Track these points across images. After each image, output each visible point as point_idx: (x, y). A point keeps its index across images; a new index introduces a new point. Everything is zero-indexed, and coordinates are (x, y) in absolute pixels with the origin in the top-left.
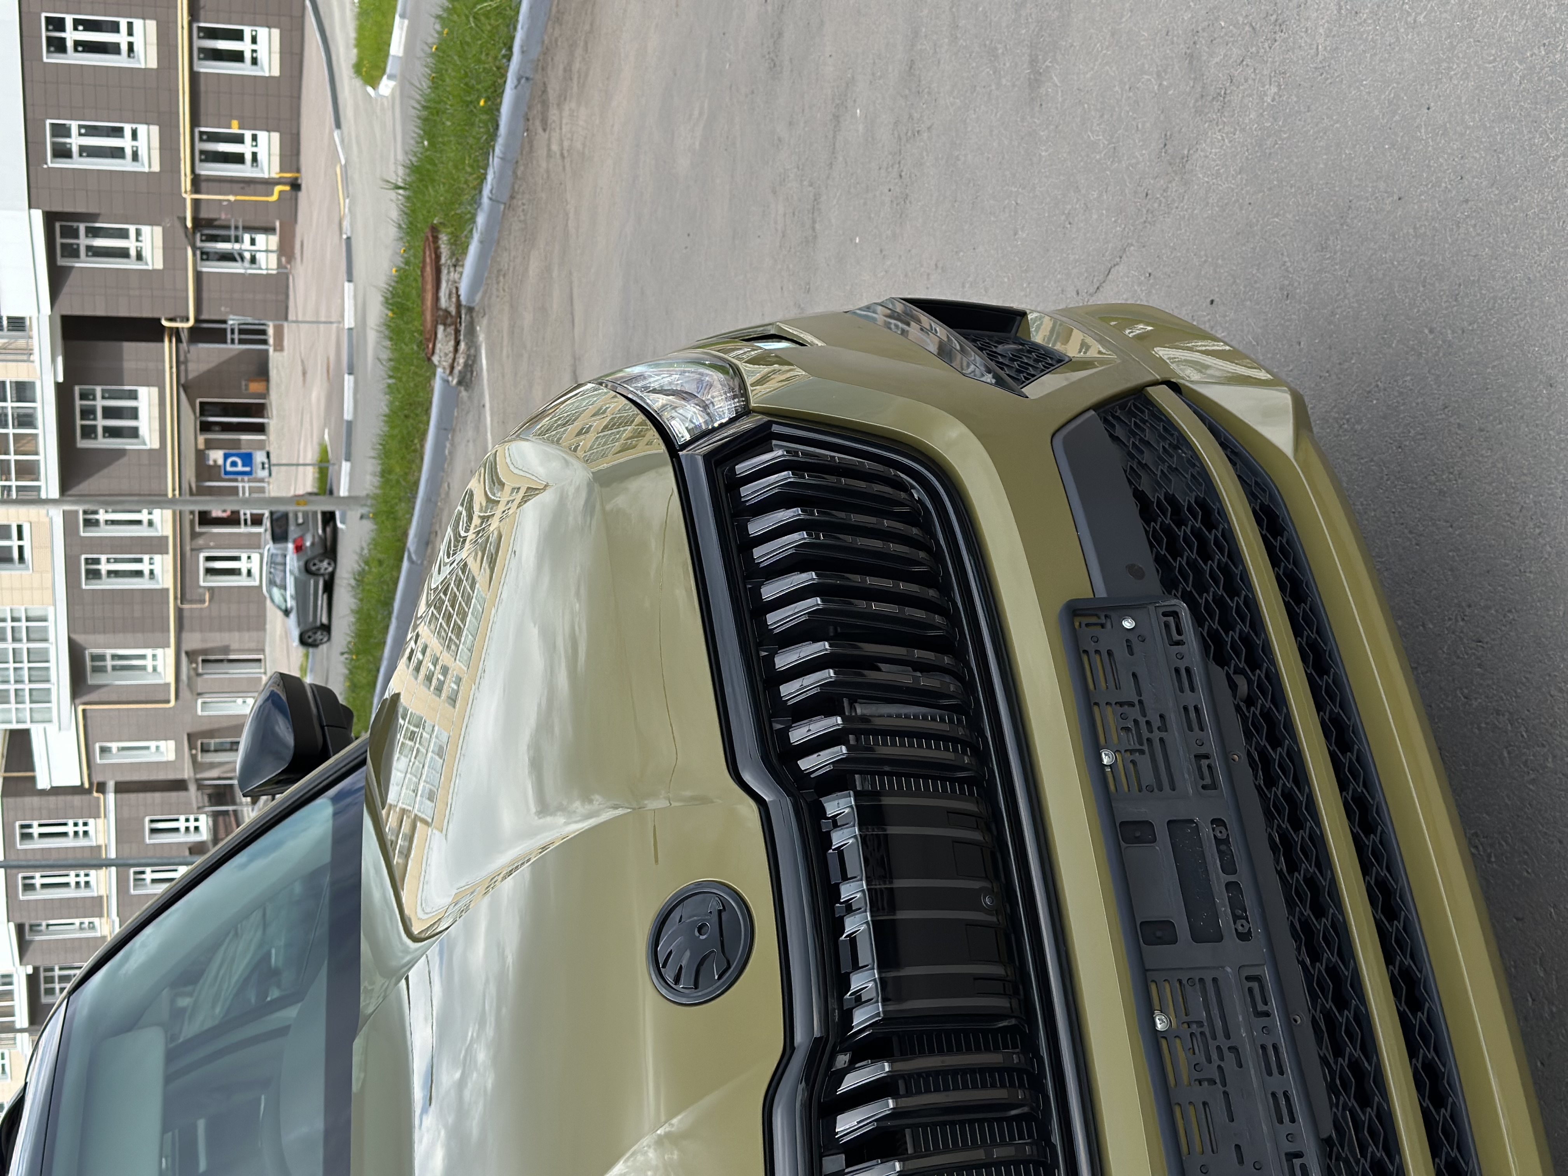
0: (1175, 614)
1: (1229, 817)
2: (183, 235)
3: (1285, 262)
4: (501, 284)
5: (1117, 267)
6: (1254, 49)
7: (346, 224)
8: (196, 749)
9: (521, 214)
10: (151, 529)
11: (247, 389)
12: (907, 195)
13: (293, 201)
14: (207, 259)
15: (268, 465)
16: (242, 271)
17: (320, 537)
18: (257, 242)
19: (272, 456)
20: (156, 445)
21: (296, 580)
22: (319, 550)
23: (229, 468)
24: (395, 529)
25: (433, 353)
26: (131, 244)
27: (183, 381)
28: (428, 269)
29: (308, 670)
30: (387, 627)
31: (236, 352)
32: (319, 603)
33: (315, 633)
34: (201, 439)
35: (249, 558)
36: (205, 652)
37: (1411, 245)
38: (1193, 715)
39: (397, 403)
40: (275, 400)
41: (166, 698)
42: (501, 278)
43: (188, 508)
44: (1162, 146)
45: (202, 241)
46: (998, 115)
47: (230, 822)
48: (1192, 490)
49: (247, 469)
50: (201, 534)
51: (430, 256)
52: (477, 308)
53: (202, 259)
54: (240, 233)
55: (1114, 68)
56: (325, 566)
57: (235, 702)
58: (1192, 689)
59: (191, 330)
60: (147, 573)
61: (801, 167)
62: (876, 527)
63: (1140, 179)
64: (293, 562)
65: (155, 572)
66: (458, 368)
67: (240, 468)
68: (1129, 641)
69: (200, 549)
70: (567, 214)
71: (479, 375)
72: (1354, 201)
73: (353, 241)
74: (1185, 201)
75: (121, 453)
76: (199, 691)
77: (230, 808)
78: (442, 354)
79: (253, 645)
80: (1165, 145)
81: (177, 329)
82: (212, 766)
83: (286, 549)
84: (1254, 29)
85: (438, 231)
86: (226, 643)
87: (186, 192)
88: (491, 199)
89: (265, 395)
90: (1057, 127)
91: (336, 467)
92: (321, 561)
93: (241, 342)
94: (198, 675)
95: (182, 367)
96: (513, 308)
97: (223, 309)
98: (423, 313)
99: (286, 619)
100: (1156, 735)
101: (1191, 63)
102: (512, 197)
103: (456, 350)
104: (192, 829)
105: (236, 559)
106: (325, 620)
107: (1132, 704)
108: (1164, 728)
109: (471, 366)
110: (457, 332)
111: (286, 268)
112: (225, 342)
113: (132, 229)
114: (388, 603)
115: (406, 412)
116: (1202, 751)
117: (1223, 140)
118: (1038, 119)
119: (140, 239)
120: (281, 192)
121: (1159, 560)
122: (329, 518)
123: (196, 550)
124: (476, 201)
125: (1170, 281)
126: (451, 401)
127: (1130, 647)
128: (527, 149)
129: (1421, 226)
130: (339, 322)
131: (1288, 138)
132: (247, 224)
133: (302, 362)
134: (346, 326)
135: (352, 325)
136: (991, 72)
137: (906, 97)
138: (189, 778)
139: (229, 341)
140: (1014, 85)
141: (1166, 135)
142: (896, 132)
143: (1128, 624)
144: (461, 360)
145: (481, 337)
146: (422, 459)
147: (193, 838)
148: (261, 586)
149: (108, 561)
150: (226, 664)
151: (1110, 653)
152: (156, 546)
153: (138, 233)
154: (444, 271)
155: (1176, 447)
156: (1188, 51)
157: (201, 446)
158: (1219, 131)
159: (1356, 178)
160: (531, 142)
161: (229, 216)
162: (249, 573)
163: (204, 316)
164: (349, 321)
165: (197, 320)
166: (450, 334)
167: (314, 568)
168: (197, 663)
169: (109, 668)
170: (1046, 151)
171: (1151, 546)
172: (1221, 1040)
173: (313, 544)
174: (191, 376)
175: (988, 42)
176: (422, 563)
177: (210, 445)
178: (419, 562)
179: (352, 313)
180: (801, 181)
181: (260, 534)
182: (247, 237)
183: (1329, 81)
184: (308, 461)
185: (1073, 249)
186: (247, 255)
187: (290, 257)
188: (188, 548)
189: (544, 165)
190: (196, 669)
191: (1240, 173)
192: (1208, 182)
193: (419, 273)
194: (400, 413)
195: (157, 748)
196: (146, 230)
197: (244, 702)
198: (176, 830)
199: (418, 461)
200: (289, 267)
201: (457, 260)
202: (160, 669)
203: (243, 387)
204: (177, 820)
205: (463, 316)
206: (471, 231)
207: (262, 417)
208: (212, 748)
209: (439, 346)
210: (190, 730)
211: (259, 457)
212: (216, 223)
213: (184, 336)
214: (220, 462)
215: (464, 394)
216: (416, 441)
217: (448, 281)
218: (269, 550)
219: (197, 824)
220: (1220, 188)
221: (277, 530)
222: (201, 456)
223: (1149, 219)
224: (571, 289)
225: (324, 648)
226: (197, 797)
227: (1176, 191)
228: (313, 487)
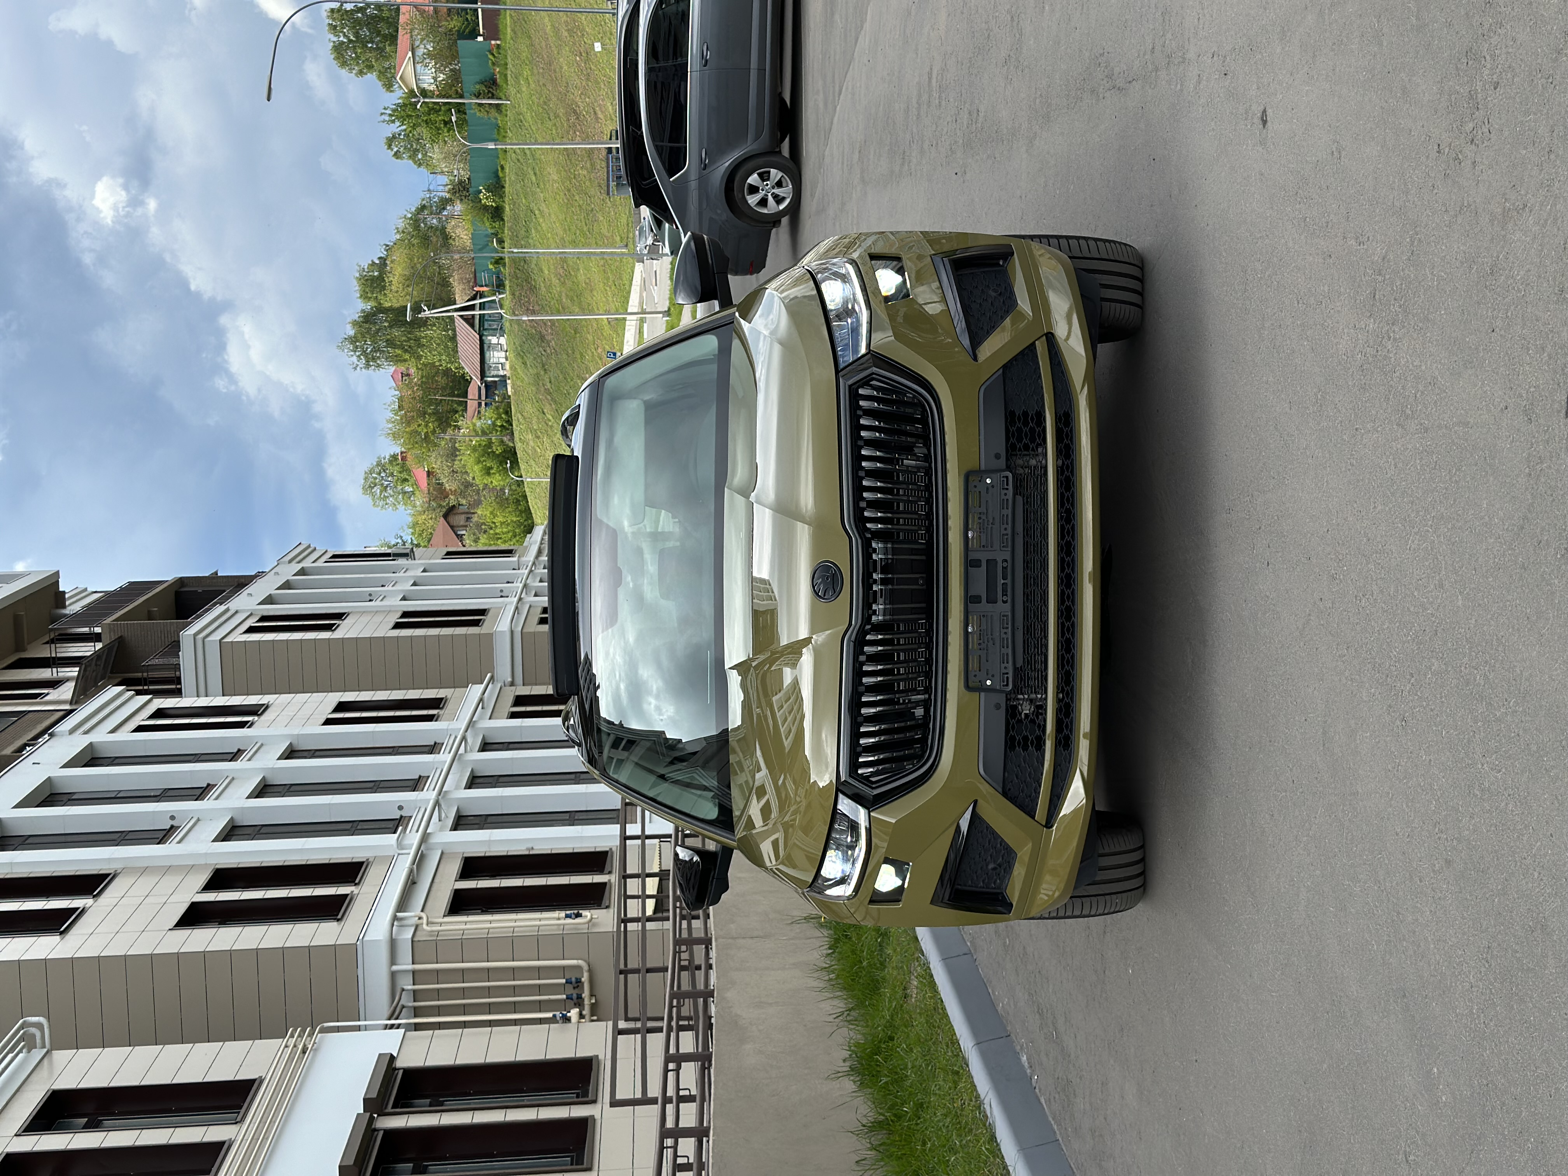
0: (1007, 477)
1: (1009, 558)
68: (988, 487)
100: (990, 526)
108: (993, 523)
127: (987, 490)
143: (988, 481)
151: (979, 492)
172: (990, 636)
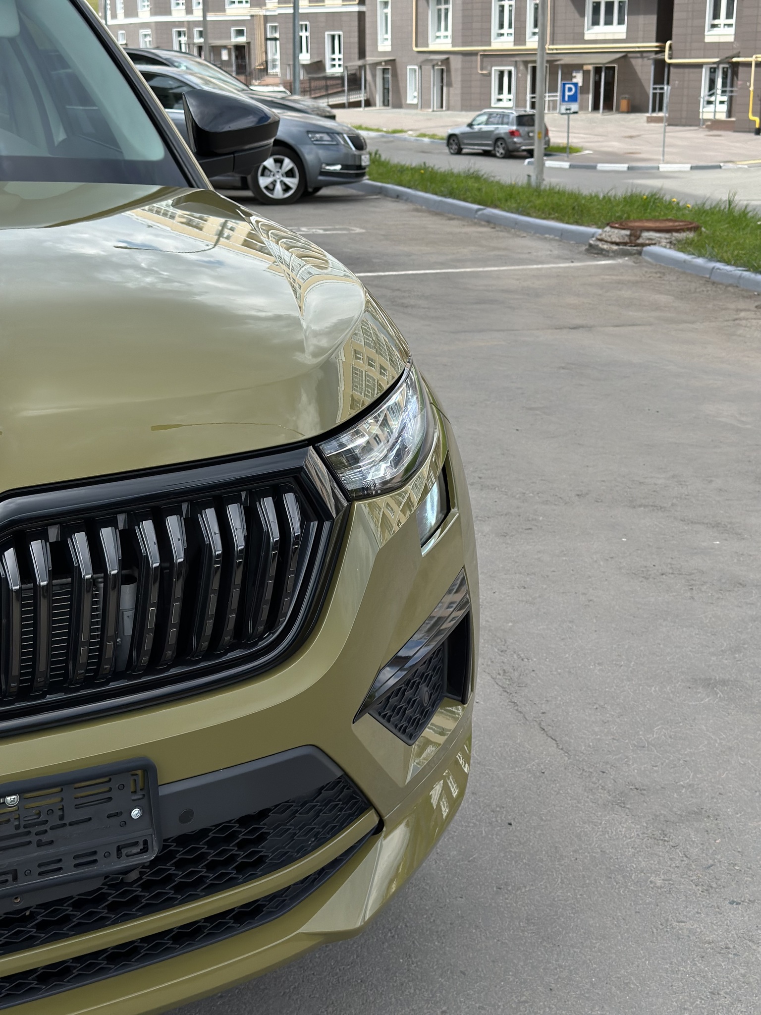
0: (145, 850)
2: (727, 55)
3: (525, 887)
4: (654, 275)
5: (555, 745)
6: (694, 867)
7: (730, 165)
8: (386, 65)
9: (701, 289)
10: (531, 34)
11: (623, 98)
12: (648, 579)
13: (748, 130)
14: (711, 72)
15: (569, 113)
16: (702, 95)
17: (519, 148)
18: (722, 105)
19: (575, 115)
20: (587, 37)
21: (490, 132)
22: (511, 147)
23: (567, 86)
24: (500, 200)
25: (612, 227)
26: (722, 20)
27: (630, 55)
28: (671, 224)
29: (432, 140)
30: (436, 194)
31: (647, 90)
32: (476, 147)
33: (456, 144)
34: (590, 68)
35: (510, 100)
36: (449, 71)
37: (514, 997)
38: (54, 867)
39: (583, 202)
40: (615, 117)
41: (419, 45)
42: (659, 275)
43: (538, 58)
44: (637, 787)
45: (723, 68)
46: (689, 653)
47: (337, 88)
48: (273, 853)
49: (566, 98)
50: (526, 68)
51: (679, 225)
52: (641, 258)
53: (711, 68)
54: (728, 94)
55: (704, 749)
56: (500, 151)
57: (415, 91)
58: (76, 866)
59: (664, 61)
60: (502, 31)
61: (687, 497)
62: (229, 609)
63: (617, 767)
64: (504, 129)
65: (502, 37)
66: (600, 244)
67: (567, 94)
68: (120, 815)
69: (516, 67)
70: (693, 322)
71: (595, 259)
72: (558, 949)
73: (719, 170)
74: (591, 804)
75: (582, 14)
76: (423, 67)
77: (346, 88)
78: (610, 233)
79: (452, 103)
80: (637, 789)
81: (664, 51)
82: (374, 76)
83: (512, 124)
84: (709, 867)
85: (695, 231)
86: (454, 85)
87: (756, 57)
88: (713, 268)
89: (619, 111)
90: (671, 700)
91: (566, 159)
92: (504, 149)
93: (655, 94)
94: (433, 66)
95: (639, 55)
96: (635, 283)
97: (677, 82)
98: (640, 220)
99: (466, 125)
100: (34, 839)
101: (695, 813)
102: (714, 283)
103: (613, 243)
104: (334, 63)
105: (510, 91)
106: (465, 151)
107: (62, 818)
108: (40, 844)
109: (601, 254)
110: (625, 244)
111: (703, 125)
112: (655, 83)
113: (732, 21)
114: (451, 194)
115: (577, 208)
116: (20, 875)
117: (630, 838)
118: (680, 685)
119: (726, 27)
120: (754, 121)
121: (204, 832)
122: (530, 154)
123: (516, 65)
124: (712, 258)
125: (535, 789)
126: (580, 238)
127: (117, 814)
128: (745, 294)
129: (526, 1008)
130: (663, 160)
131: (619, 894)
132: (734, 99)
133: (638, 136)
134: (660, 166)
135: (661, 169)
136: (723, 648)
137: (720, 580)
138: (366, 61)
139: (655, 86)
140: (709, 666)
141: (645, 790)
142: (696, 571)
143: (136, 813)
144: (605, 246)
145: (620, 261)
146: (544, 219)
147: (328, 64)
148: (490, 107)
149: (511, 6)
150: (440, 84)
151: (110, 799)
152: (520, 37)
153: (730, 25)
154: (667, 235)
155: (316, 836)
156: (703, 811)
157: (586, 68)
158: (638, 835)
159: (575, 952)
160: (750, 297)
161: (739, 87)
162: (500, 100)
163: (672, 69)
164: (664, 167)
165: (670, 65)
166: (624, 239)
167: (499, 143)
168: (441, 66)
169: (440, 7)
170: (655, 691)
171: (217, 826)
173: (515, 143)
174: (633, 61)
175: (746, 646)
176: (475, 218)
177: (586, 74)
178: (477, 216)
179: (670, 169)
180: (676, 497)
181: (525, 107)
182: (725, 98)
183: (655, 931)
184: (570, 141)
185: (577, 710)
186: (713, 99)
187: (710, 128)
188: (517, 59)
189: (732, 306)
190: (437, 64)
191: (601, 851)
192: (601, 823)
193: (669, 218)
194: (576, 203)
195: (387, 39)
196: (732, 30)
197: (415, 97)
198: (333, 52)
199: (543, 215)
200: (704, 127)
201: (675, 244)
202: (438, 40)
203: (624, 96)
204: (340, 53)
205: (635, 248)
206: (693, 254)
207: (604, 109)
208: (386, 76)
209: (616, 231)
210: (398, 60)
211: (574, 107)
212: (735, 78)
213: (659, 56)
214: (574, 81)
215: (584, 248)
216: (556, 215)
217: (661, 238)
218: (512, 113)
219: (337, 66)
220: (594, 834)
221: (526, 119)
222: (579, 67)
223: (584, 774)
224: (640, 325)
225: (446, 150)
226: (353, 66)
227: (601, 797)
228: (554, 143)
